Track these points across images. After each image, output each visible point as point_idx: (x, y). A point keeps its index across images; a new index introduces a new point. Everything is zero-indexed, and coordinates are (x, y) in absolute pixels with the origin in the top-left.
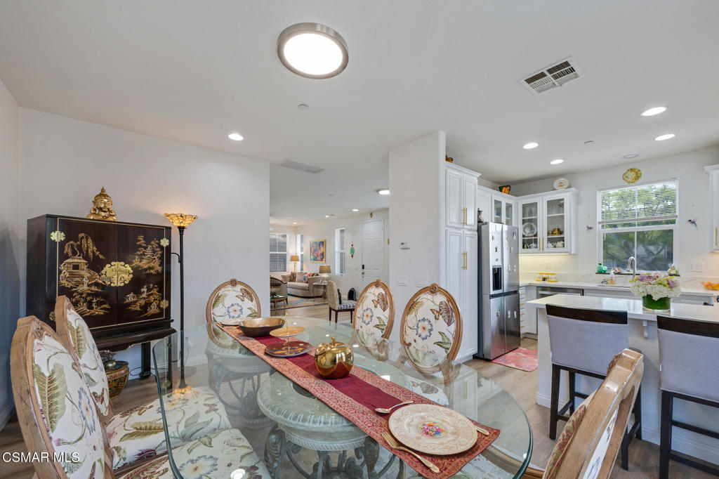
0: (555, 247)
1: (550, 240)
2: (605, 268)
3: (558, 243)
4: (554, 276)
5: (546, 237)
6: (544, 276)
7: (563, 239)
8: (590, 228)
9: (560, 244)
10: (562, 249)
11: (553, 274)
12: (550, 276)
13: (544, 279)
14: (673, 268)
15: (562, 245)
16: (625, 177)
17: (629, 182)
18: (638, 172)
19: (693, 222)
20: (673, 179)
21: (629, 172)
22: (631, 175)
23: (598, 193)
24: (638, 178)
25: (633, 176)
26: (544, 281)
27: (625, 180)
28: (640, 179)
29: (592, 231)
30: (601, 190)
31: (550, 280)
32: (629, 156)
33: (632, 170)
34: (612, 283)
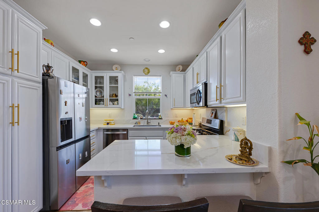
0: (113, 104)
1: (111, 100)
2: (136, 116)
4: (113, 121)
5: (109, 98)
6: (108, 122)
7: (117, 100)
8: (130, 95)
9: (116, 103)
10: (117, 106)
12: (111, 121)
13: (108, 124)
14: (160, 115)
15: (117, 103)
16: (144, 71)
17: (145, 74)
18: (149, 70)
19: (166, 96)
20: (160, 76)
21: (146, 69)
22: (146, 71)
23: (133, 77)
24: (149, 72)
25: (147, 71)
26: (108, 125)
27: (144, 72)
28: (150, 73)
29: (131, 97)
30: (134, 76)
31: (111, 124)
32: (146, 60)
33: (147, 68)
34: (139, 124)
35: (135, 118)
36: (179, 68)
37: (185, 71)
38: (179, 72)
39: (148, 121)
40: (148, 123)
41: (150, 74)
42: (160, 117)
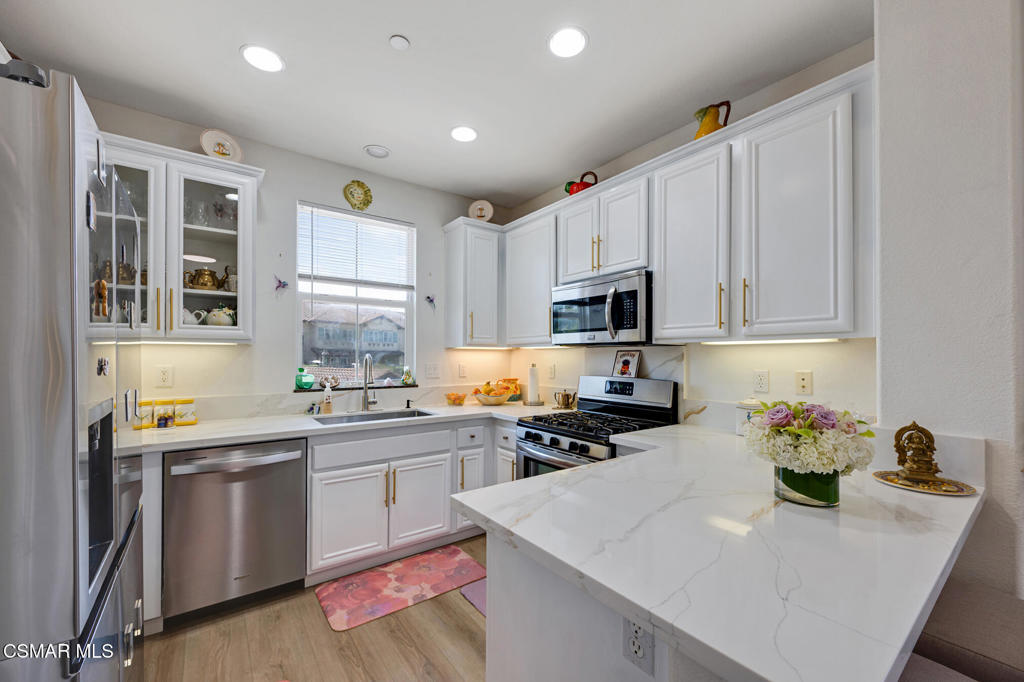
0: (204, 322)
1: (190, 302)
2: (309, 379)
3: (216, 311)
4: (192, 407)
5: (179, 290)
6: (166, 410)
7: (232, 303)
8: (282, 285)
9: (223, 314)
10: (231, 331)
11: (189, 402)
12: (178, 407)
13: (164, 422)
14: (409, 374)
15: (228, 320)
16: (347, 193)
17: (353, 206)
18: (367, 192)
19: (432, 301)
20: (410, 224)
21: (355, 186)
22: (358, 193)
23: (299, 206)
24: (367, 202)
25: (359, 195)
26: (163, 431)
27: (347, 198)
28: (371, 206)
29: (286, 292)
30: (304, 202)
31: (185, 420)
32: (375, 150)
33: (360, 184)
34: (329, 410)
35: (301, 388)
36: (481, 209)
37: (503, 225)
38: (483, 223)
39: (366, 398)
40: (367, 403)
41: (370, 209)
42: (410, 381)
